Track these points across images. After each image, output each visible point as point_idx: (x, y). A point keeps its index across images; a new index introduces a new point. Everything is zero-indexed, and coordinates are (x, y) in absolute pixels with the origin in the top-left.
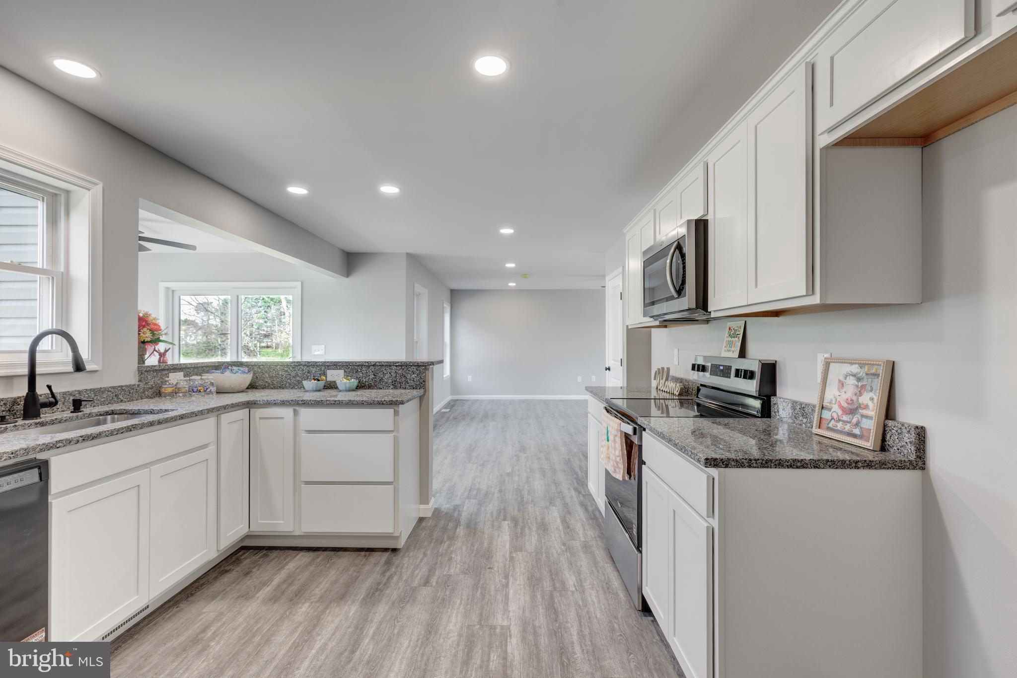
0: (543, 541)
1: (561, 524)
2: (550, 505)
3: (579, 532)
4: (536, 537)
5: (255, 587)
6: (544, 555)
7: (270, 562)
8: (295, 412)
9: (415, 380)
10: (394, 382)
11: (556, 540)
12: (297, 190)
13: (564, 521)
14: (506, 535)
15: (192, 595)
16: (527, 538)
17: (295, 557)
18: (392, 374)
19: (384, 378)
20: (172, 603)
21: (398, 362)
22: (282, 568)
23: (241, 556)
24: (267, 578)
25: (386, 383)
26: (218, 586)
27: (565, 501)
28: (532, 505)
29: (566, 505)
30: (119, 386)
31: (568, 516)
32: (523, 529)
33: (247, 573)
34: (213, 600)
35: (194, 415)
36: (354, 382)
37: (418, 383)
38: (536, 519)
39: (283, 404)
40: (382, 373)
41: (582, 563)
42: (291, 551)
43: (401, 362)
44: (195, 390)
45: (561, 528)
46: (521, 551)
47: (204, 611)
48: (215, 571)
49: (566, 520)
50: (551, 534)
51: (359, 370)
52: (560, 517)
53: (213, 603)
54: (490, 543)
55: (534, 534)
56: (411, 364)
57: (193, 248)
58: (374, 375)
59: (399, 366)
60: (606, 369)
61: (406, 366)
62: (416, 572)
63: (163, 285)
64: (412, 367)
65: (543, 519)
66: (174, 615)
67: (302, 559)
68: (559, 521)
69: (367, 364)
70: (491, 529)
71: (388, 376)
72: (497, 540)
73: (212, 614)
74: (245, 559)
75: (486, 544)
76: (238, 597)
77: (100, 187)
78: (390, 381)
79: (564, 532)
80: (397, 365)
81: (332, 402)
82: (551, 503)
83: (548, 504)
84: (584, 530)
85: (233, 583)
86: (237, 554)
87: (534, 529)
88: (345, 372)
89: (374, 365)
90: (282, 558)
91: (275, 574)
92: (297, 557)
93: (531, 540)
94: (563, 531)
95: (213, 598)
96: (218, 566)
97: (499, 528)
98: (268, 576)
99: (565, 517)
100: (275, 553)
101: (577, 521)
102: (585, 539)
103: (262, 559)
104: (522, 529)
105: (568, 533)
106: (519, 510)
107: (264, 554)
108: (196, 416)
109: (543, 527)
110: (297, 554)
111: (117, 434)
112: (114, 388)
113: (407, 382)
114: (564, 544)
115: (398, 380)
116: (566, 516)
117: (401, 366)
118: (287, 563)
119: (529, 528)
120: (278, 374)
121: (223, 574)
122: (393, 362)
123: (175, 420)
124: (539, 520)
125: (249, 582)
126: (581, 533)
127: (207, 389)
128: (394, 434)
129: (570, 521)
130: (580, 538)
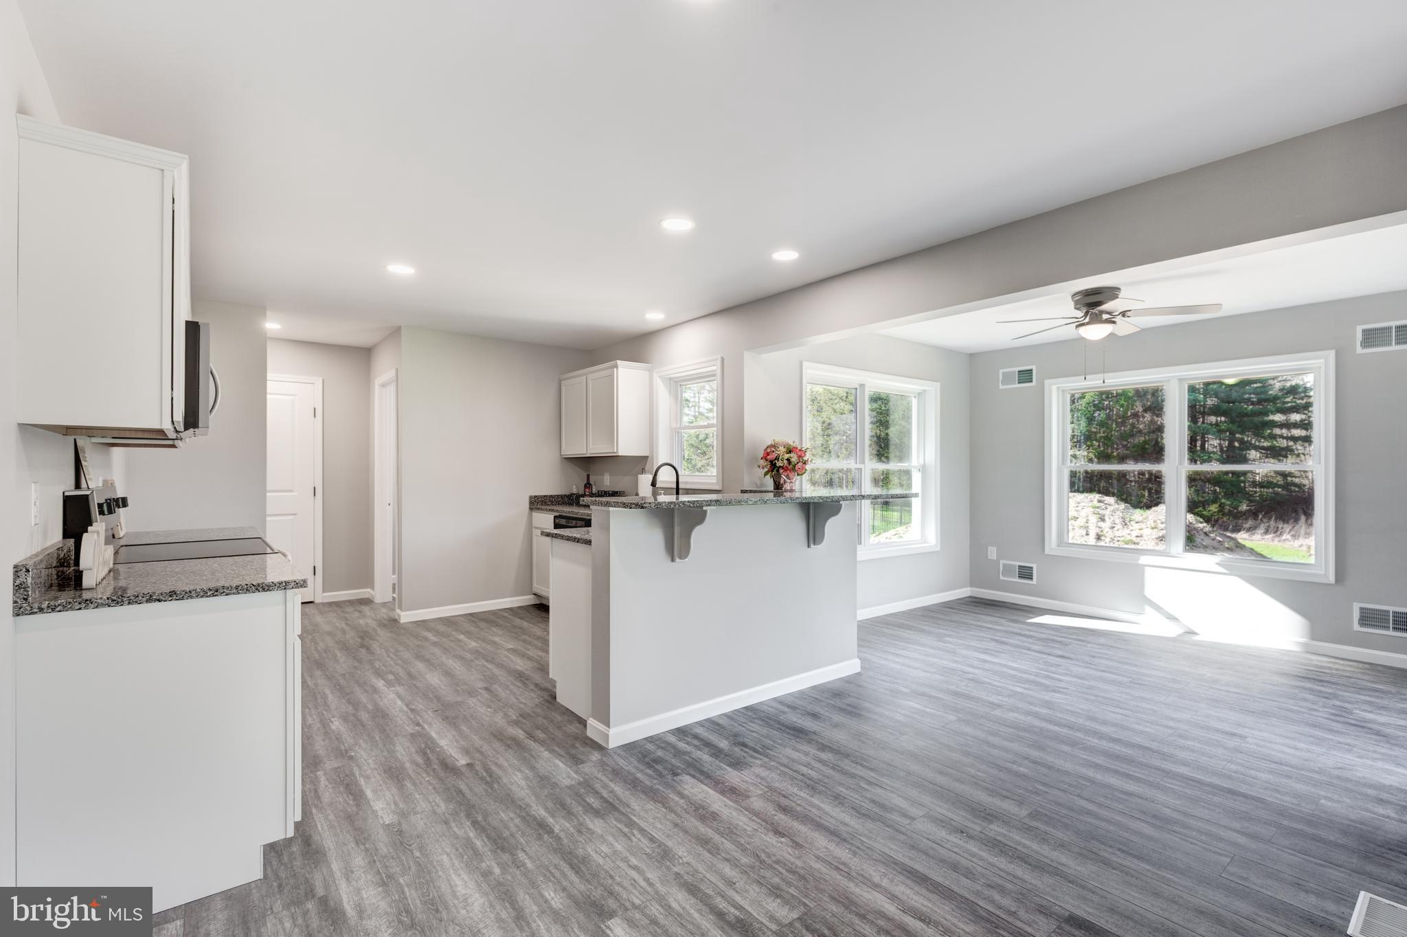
0: (385, 753)
1: (364, 787)
2: (400, 824)
3: (327, 783)
4: (399, 757)
6: (377, 738)
11: (366, 761)
13: (357, 796)
16: (413, 750)
27: (367, 850)
28: (439, 811)
29: (361, 837)
32: (428, 761)
38: (414, 784)
41: (322, 743)
45: (362, 781)
46: (412, 735)
49: (354, 800)
50: (375, 766)
52: (368, 803)
55: (406, 759)
65: (401, 787)
68: (369, 793)
75: (464, 728)
79: (354, 775)
82: (400, 832)
83: (405, 827)
84: (316, 791)
87: (408, 765)
93: (404, 750)
94: (356, 777)
97: (467, 752)
99: (358, 805)
101: (331, 804)
104: (429, 759)
105: (347, 776)
106: (460, 792)
109: (394, 773)
114: (351, 758)
116: (354, 808)
119: (417, 765)
124: (408, 784)
126: (323, 782)
129: (345, 800)
130: (324, 775)
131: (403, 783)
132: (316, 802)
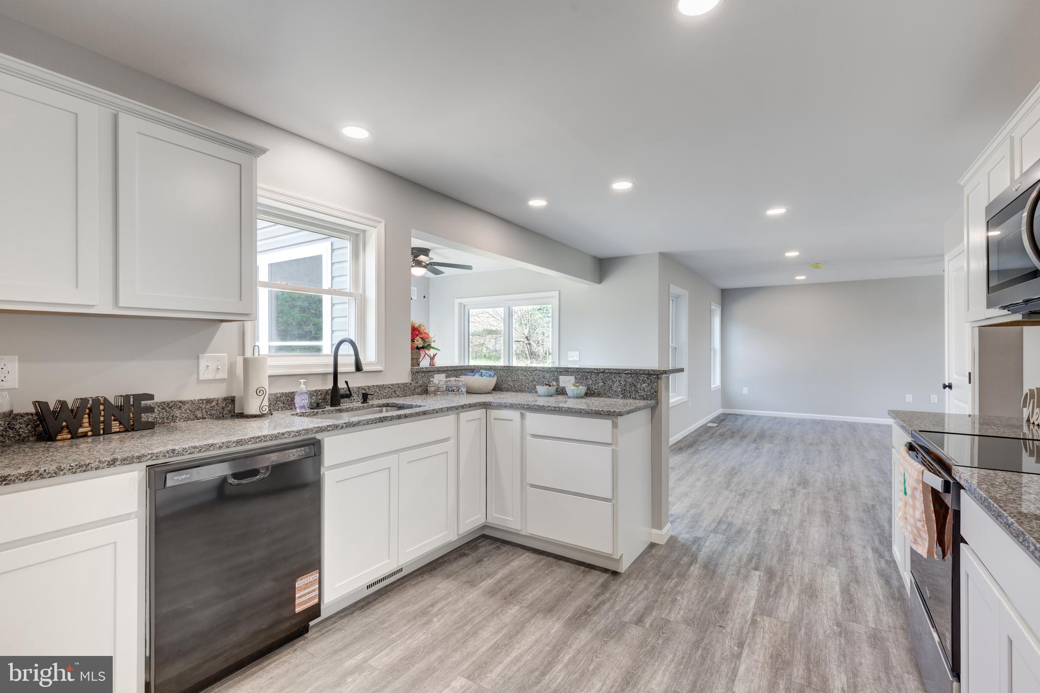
0: (806, 611)
1: (839, 594)
2: (827, 564)
3: (867, 613)
4: (797, 602)
5: (481, 576)
6: (803, 630)
7: (500, 555)
8: (522, 415)
9: (646, 390)
10: (623, 391)
11: (827, 615)
12: (537, 203)
13: (846, 591)
14: (753, 590)
15: (435, 568)
16: (782, 601)
17: (522, 555)
18: (621, 382)
19: (613, 387)
20: (419, 572)
21: (627, 370)
22: (508, 564)
23: (480, 543)
24: (493, 570)
25: (615, 392)
26: (455, 566)
27: (853, 563)
28: (801, 558)
29: (853, 570)
30: (396, 384)
31: (853, 587)
32: (779, 587)
33: (479, 561)
34: (447, 578)
35: (435, 412)
36: (582, 389)
37: (649, 393)
38: (802, 578)
39: (512, 407)
40: (611, 381)
41: (863, 660)
42: (519, 549)
43: (631, 370)
44: (450, 390)
45: (839, 599)
46: (770, 615)
47: (439, 586)
48: (457, 552)
49: (849, 590)
50: (821, 604)
51: (589, 377)
52: (841, 583)
53: (447, 581)
54: (730, 595)
55: (794, 597)
56: (642, 372)
57: (469, 267)
58: (603, 382)
59: (628, 374)
60: (945, 387)
61: (636, 374)
62: (632, 605)
63: (457, 301)
64: (642, 375)
65: (813, 580)
66: (418, 583)
67: (526, 559)
68: (837, 589)
69: (596, 371)
70: (734, 577)
71: (617, 384)
72: (739, 593)
73: (443, 591)
74: (482, 546)
75: (723, 594)
76: (466, 582)
77: (382, 226)
78: (619, 390)
79: (842, 607)
80: (627, 372)
81: (553, 409)
82: (829, 561)
83: (825, 562)
84: (878, 611)
85: (466, 567)
86: (477, 540)
87: (796, 591)
88: (576, 378)
89: (603, 372)
90: (511, 554)
91: (500, 568)
92: (523, 556)
93: (789, 604)
94: (842, 605)
95: (448, 576)
96: (460, 548)
97: (746, 577)
98: (495, 568)
99: (849, 585)
100: (505, 548)
101: (867, 595)
102: (876, 625)
103: (495, 550)
104: (777, 587)
105: (848, 610)
106: (780, 560)
107: (498, 546)
108: (437, 412)
109: (811, 592)
110: (524, 554)
111: (372, 423)
112: (392, 385)
113: (637, 391)
114: (839, 624)
115: (627, 389)
116: (852, 584)
117: (630, 374)
118: (513, 560)
119: (789, 588)
120: (519, 378)
121: (461, 557)
122: (622, 369)
123: (419, 415)
124: (806, 580)
125: (478, 570)
126: (871, 615)
127: (459, 389)
128: (613, 447)
129: (857, 593)
130: (868, 621)
131: (809, 582)
132: (879, 602)
